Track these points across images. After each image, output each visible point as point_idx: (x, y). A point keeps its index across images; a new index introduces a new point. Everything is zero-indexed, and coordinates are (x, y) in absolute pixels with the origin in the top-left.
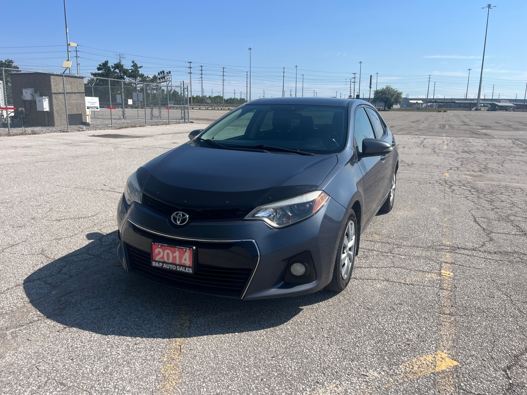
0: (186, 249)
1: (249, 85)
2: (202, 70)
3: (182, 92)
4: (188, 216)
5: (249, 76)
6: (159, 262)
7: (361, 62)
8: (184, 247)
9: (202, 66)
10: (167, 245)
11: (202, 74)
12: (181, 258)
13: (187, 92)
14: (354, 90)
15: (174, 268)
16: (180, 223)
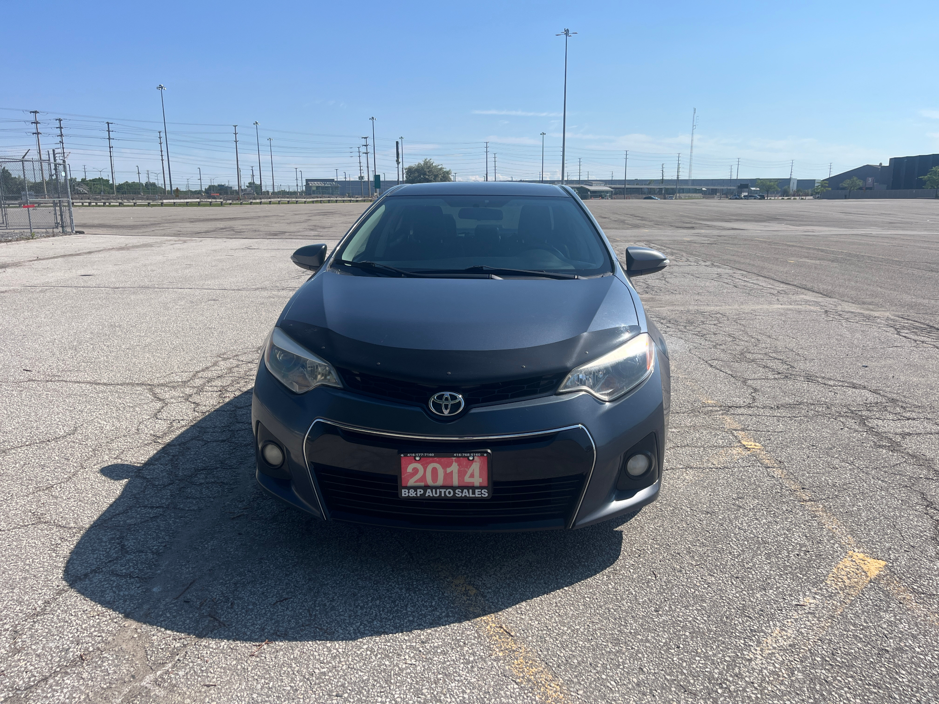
0: (473, 457)
1: (165, 158)
2: (61, 128)
3: (53, 172)
4: (460, 396)
5: (163, 139)
6: (415, 488)
7: (373, 118)
8: (470, 453)
9: (60, 120)
10: (433, 455)
11: (61, 135)
12: (461, 474)
13: (65, 171)
14: (368, 167)
15: (449, 493)
16: (449, 413)
